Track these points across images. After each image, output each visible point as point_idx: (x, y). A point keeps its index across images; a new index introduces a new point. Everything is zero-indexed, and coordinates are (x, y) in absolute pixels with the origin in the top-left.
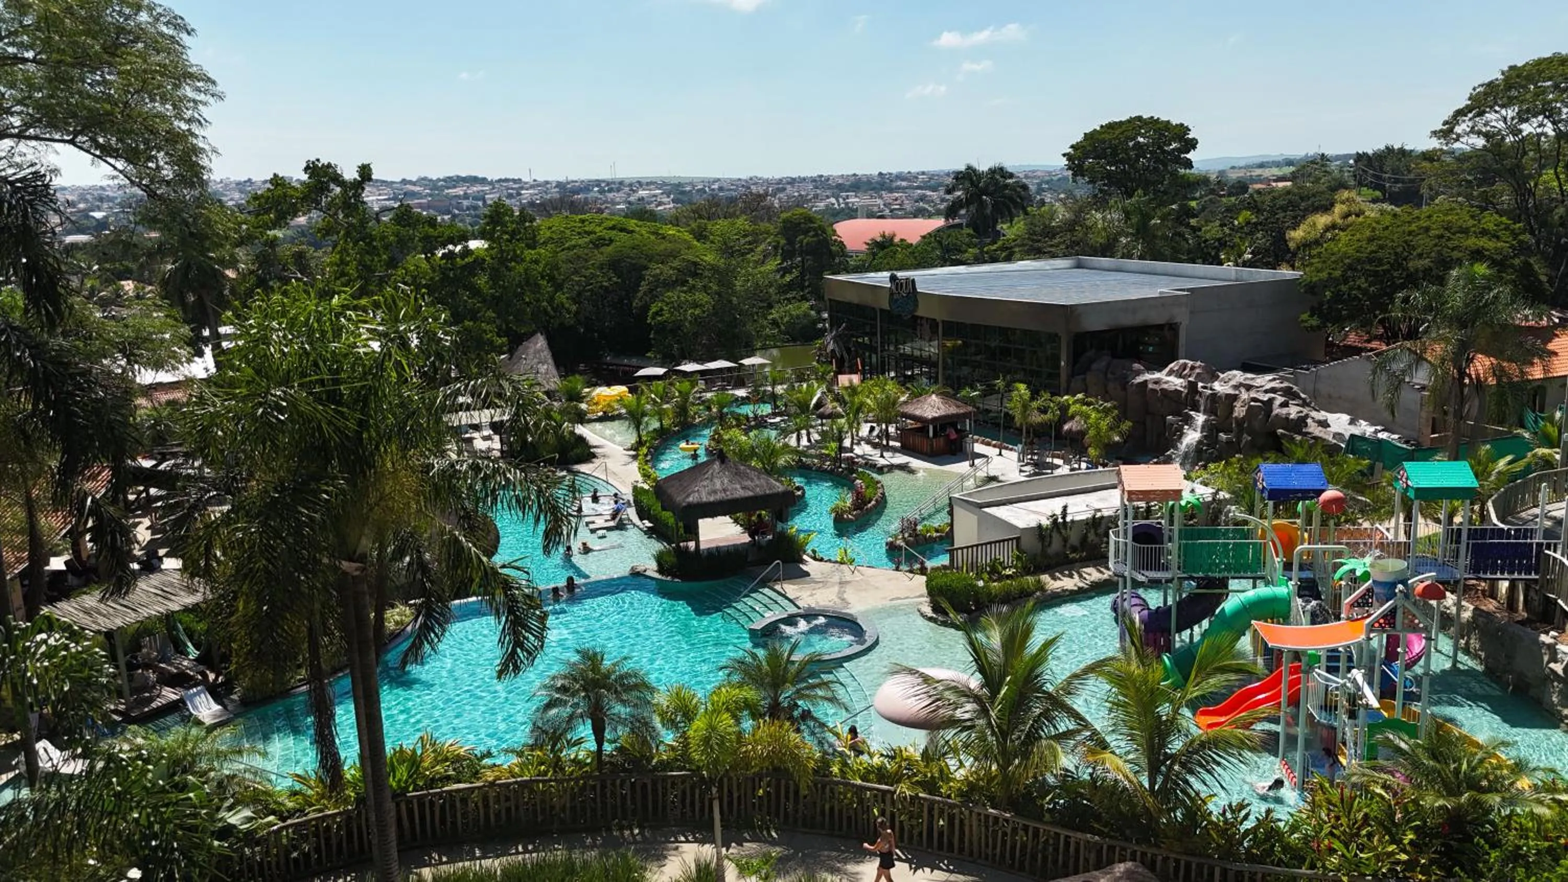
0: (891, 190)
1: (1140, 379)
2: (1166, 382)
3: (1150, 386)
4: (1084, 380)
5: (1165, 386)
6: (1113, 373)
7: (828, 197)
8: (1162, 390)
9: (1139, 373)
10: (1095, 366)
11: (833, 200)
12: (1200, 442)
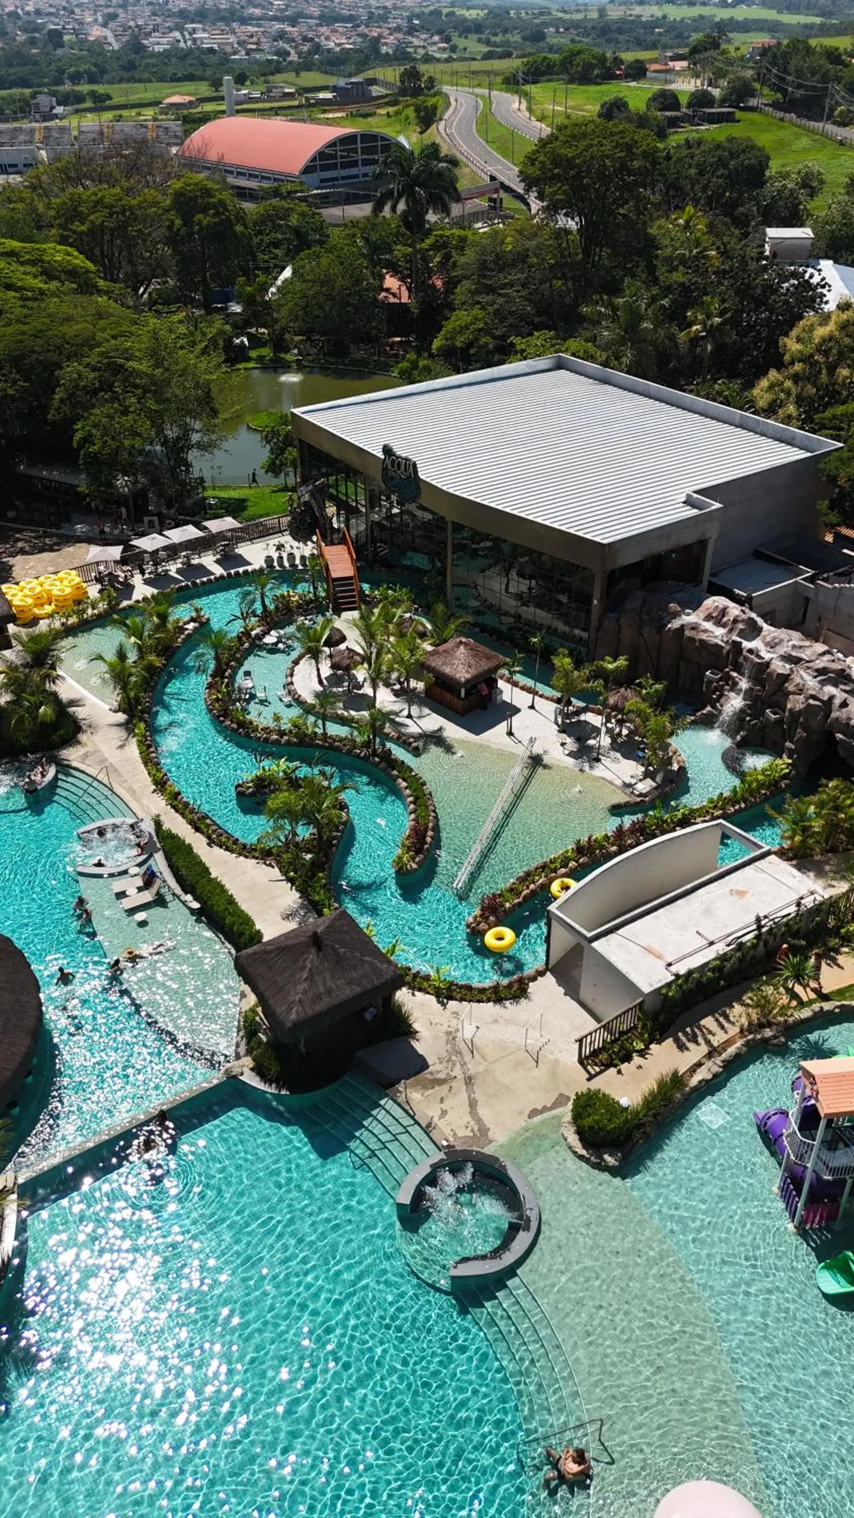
0: (244, 21)
1: (675, 624)
2: (706, 631)
3: (688, 633)
4: (618, 620)
5: (704, 636)
6: (648, 614)
7: (171, 30)
8: (701, 641)
9: (676, 615)
10: (629, 605)
11: (177, 34)
12: (742, 711)
